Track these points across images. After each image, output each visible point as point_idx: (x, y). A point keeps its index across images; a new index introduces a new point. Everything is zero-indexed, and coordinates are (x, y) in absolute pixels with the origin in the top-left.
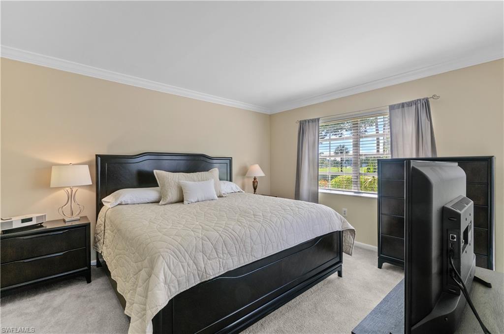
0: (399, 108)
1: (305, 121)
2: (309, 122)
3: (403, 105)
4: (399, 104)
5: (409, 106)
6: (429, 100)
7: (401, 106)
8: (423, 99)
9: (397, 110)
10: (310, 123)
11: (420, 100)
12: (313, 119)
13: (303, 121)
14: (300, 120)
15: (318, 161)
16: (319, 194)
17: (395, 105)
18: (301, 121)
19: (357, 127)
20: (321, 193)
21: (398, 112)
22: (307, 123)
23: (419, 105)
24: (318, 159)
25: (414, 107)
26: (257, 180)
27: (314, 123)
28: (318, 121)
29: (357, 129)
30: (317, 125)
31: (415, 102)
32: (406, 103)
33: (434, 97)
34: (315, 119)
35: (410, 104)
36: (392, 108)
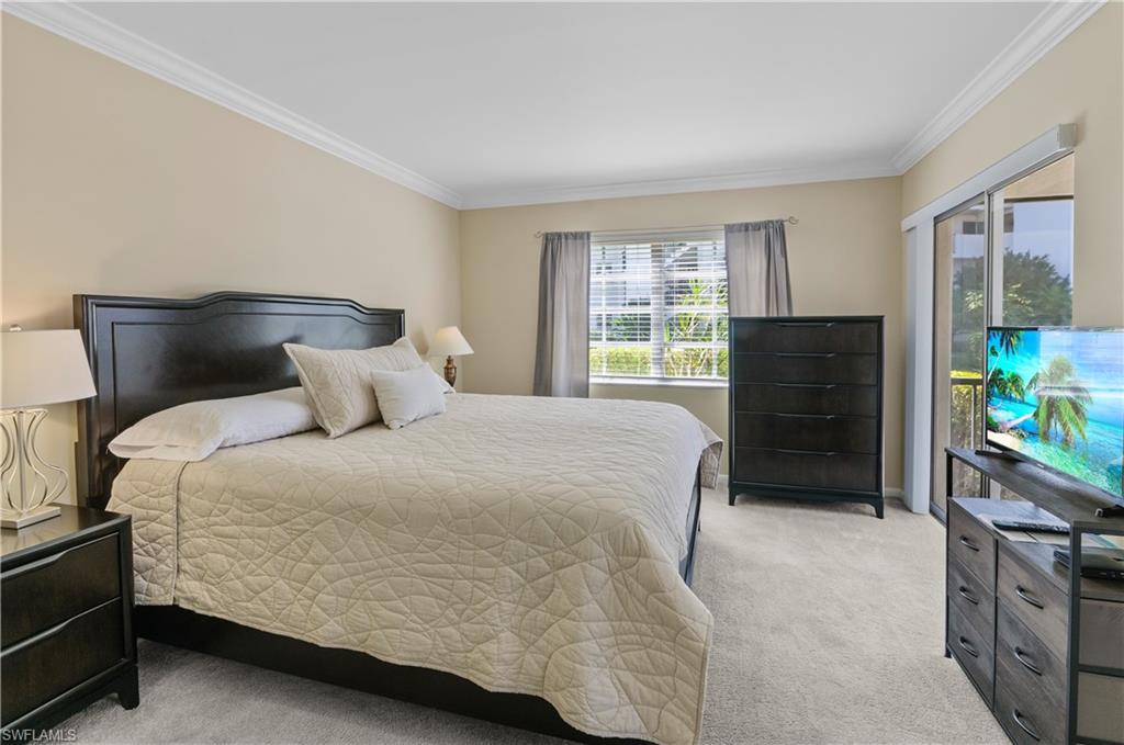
0: (740, 231)
1: (559, 235)
2: (566, 238)
3: (746, 227)
4: (741, 225)
5: (755, 230)
6: (785, 223)
7: (743, 228)
8: (777, 222)
9: (737, 234)
10: (569, 241)
11: (772, 222)
12: (576, 233)
13: (552, 234)
14: (543, 232)
15: (588, 319)
16: (591, 387)
17: (734, 225)
18: (547, 234)
19: (660, 256)
20: (594, 384)
21: (739, 237)
22: (563, 240)
23: (771, 230)
24: (588, 315)
25: (763, 232)
26: (455, 363)
27: (579, 242)
28: (588, 238)
29: (660, 261)
30: (586, 246)
31: (766, 225)
32: (751, 224)
33: (791, 219)
34: (582, 233)
35: (757, 227)
36: (729, 229)
